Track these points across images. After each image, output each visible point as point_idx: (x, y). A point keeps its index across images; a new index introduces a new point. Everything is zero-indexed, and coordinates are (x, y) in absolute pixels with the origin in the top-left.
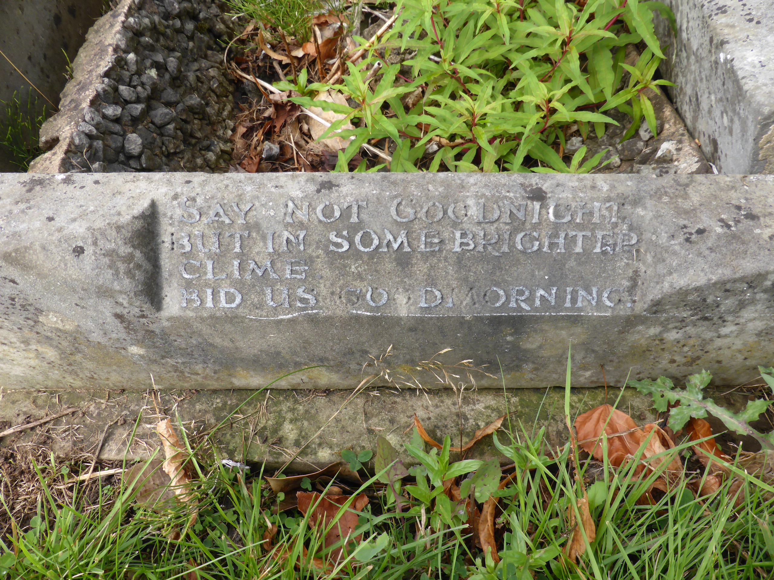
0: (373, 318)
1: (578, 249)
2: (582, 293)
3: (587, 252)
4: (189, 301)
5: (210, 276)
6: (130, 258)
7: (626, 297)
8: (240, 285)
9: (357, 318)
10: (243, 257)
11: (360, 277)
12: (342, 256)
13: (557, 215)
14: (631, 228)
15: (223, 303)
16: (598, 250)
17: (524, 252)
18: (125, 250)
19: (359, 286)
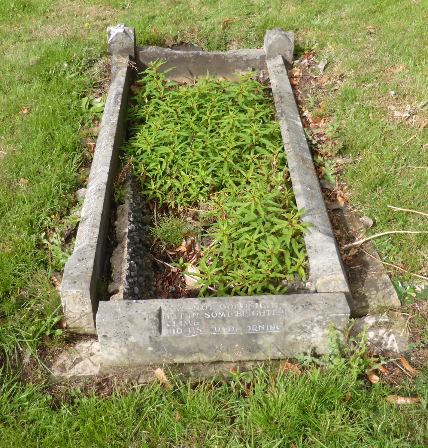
0: (217, 335)
1: (269, 315)
2: (271, 326)
3: (271, 315)
4: (169, 332)
5: (174, 325)
6: (156, 321)
7: (282, 327)
8: (182, 328)
9: (212, 335)
10: (183, 320)
11: (213, 324)
12: (209, 319)
13: (262, 306)
14: (282, 309)
15: (178, 332)
16: (274, 315)
17: (255, 316)
18: (155, 318)
19: (213, 327)
